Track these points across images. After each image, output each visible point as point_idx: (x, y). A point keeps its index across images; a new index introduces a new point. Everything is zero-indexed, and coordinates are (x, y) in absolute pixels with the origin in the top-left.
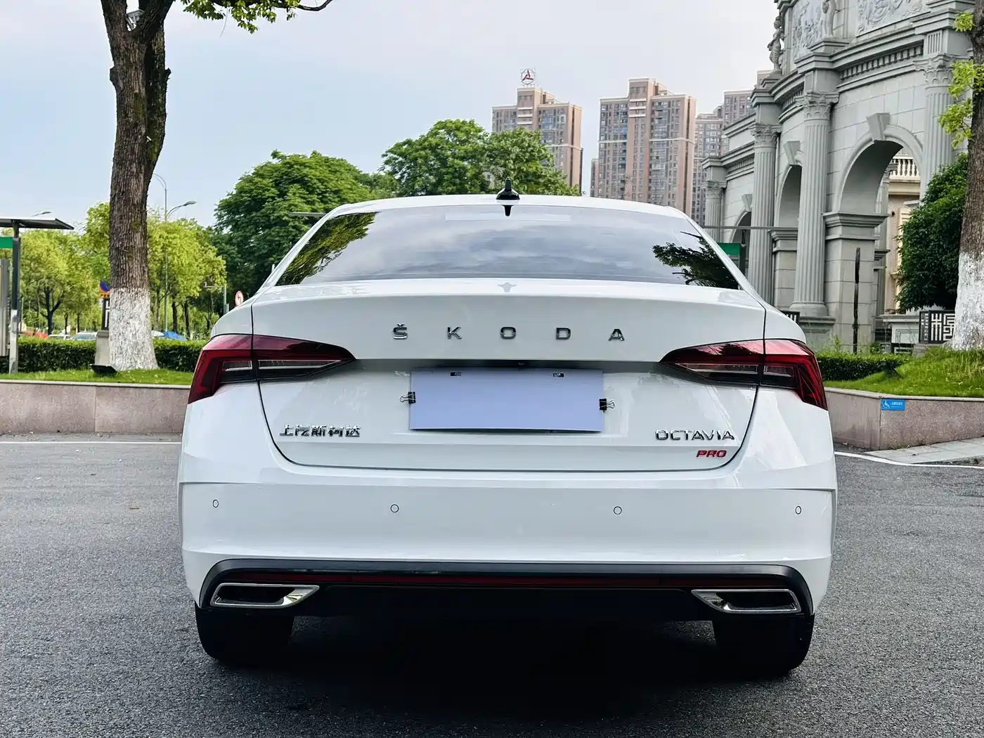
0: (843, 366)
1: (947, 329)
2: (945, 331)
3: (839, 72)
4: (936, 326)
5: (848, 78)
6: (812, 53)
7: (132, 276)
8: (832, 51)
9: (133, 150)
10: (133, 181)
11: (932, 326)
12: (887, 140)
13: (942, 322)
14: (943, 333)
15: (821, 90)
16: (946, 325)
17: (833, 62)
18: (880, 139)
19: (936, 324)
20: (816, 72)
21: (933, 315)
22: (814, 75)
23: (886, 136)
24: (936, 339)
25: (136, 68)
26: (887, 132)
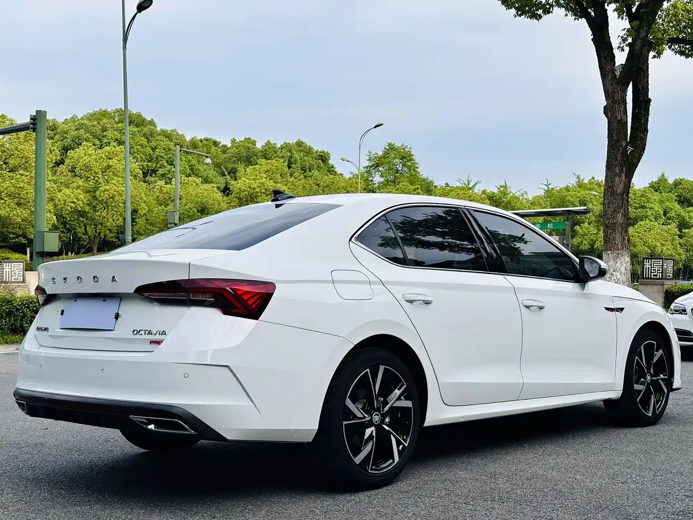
7: (615, 243)
9: (616, 157)
10: (617, 179)
25: (619, 103)
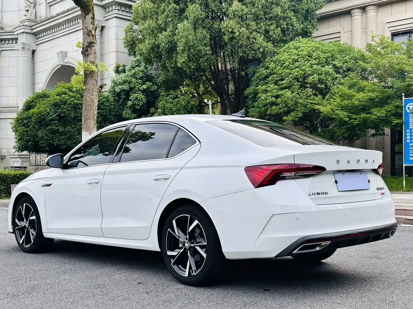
0: (3, 176)
1: (42, 160)
2: (41, 161)
3: (35, 34)
4: (38, 159)
5: (39, 38)
6: (22, 25)
8: (31, 24)
11: (37, 159)
12: (66, 65)
13: (40, 157)
14: (41, 162)
15: (27, 43)
16: (42, 159)
17: (32, 30)
18: (63, 64)
19: (38, 158)
20: (24, 34)
21: (37, 155)
22: (23, 35)
23: (66, 63)
24: (38, 164)
26: (66, 60)
